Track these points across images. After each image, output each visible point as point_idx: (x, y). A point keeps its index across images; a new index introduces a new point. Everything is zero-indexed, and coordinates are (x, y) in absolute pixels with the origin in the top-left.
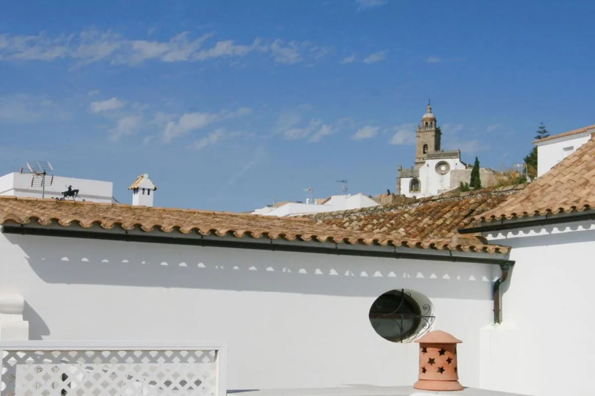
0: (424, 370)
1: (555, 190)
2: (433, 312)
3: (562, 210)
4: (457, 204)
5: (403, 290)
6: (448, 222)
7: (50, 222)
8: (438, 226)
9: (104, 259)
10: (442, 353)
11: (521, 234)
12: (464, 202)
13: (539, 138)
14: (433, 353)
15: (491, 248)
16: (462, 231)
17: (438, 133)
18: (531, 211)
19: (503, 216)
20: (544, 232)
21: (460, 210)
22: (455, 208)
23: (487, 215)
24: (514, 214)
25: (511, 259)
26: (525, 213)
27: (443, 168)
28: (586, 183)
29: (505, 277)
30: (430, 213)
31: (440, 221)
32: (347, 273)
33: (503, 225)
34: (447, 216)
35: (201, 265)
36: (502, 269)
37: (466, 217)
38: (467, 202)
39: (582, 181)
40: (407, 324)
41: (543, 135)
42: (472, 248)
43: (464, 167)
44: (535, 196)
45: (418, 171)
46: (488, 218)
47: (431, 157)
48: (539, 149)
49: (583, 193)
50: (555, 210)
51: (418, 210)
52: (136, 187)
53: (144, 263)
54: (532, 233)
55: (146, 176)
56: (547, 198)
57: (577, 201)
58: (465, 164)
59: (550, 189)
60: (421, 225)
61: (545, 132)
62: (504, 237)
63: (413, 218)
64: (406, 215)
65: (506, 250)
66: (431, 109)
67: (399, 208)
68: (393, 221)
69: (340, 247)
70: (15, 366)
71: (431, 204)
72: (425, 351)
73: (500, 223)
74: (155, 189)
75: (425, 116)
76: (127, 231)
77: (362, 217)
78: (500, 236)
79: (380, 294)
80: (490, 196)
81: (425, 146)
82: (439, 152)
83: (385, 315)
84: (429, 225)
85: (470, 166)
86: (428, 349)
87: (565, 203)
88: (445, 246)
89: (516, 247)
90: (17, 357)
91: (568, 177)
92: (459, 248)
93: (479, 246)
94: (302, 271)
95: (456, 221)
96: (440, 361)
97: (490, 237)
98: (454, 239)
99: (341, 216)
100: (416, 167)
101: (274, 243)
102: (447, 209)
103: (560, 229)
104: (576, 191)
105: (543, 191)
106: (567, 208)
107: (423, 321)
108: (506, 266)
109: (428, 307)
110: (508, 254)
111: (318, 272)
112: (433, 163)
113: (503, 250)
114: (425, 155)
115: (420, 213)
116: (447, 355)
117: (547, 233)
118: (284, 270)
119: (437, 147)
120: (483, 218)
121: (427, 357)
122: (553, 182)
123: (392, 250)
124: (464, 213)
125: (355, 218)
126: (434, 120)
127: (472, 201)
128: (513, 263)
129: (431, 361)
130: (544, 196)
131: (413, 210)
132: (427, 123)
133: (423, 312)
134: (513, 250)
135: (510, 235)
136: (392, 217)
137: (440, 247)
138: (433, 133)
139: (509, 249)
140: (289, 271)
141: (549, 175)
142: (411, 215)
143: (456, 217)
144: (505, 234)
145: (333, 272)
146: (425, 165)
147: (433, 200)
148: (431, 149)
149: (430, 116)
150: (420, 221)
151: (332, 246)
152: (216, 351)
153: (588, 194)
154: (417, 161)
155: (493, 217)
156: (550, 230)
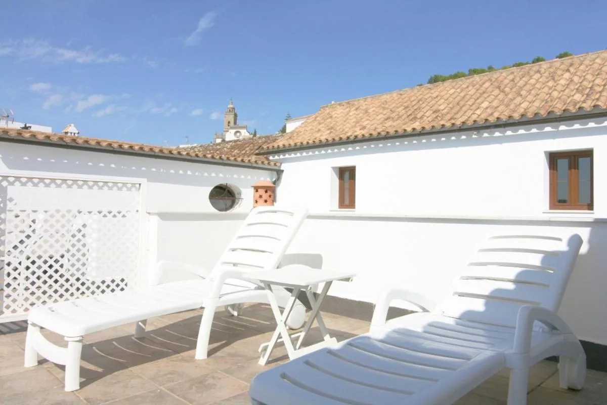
0: (256, 202)
1: (304, 134)
2: (242, 196)
3: (308, 143)
4: (252, 143)
5: (227, 184)
6: (248, 152)
7: (16, 134)
8: (242, 154)
9: (52, 159)
10: (266, 192)
11: (287, 156)
12: (256, 142)
13: (287, 119)
14: (261, 192)
15: (272, 163)
16: (257, 154)
17: (236, 116)
18: (292, 143)
19: (279, 146)
20: (298, 155)
21: (254, 146)
22: (251, 145)
23: (270, 146)
24: (284, 145)
25: (282, 169)
26: (290, 144)
27: (238, 134)
28: (319, 130)
29: (279, 178)
30: (238, 148)
31: (243, 152)
32: (197, 174)
33: (278, 151)
34: (248, 149)
35: (113, 166)
36: (278, 174)
37: (257, 149)
38: (258, 142)
39: (317, 129)
40: (229, 203)
41: (289, 118)
42: (263, 163)
43: (248, 134)
44: (294, 137)
45: (225, 135)
46: (271, 147)
47: (232, 128)
48: (287, 125)
49: (318, 135)
50: (305, 143)
51: (231, 146)
52: (66, 131)
53: (77, 163)
54: (293, 155)
55: (72, 125)
56: (300, 138)
57: (315, 139)
58: (249, 133)
59: (301, 133)
60: (233, 153)
61: (290, 117)
62: (278, 158)
63: (229, 150)
64: (225, 149)
65: (280, 164)
66: (232, 103)
67: (221, 145)
68: (218, 152)
69: (193, 159)
70: (6, 187)
71: (238, 143)
72: (257, 191)
73: (276, 150)
74: (78, 133)
75: (229, 106)
76: (67, 143)
77: (201, 150)
78: (276, 157)
79: (215, 186)
80: (269, 139)
81: (229, 122)
82: (236, 126)
83: (217, 197)
84: (238, 154)
85: (252, 134)
86: (259, 190)
87: (309, 140)
88: (249, 161)
89: (284, 163)
90: (8, 181)
91: (310, 127)
92: (256, 162)
93: (266, 162)
94: (172, 171)
95: (252, 151)
96: (265, 196)
97: (271, 158)
98: (253, 158)
99: (189, 149)
100: (224, 133)
101: (156, 154)
102: (247, 145)
103: (307, 153)
104: (314, 134)
105: (297, 134)
106: (311, 142)
107: (237, 201)
108: (279, 172)
109: (240, 194)
110: (280, 166)
111: (181, 172)
112: (233, 131)
113: (278, 164)
114: (229, 127)
115: (232, 148)
116: (269, 193)
117: (300, 155)
118: (162, 170)
119: (235, 123)
120: (268, 147)
121: (258, 194)
122: (302, 130)
123: (221, 161)
124: (256, 148)
125: (197, 150)
126: (234, 108)
127: (260, 141)
128: (283, 171)
129: (261, 197)
130: (299, 137)
131: (229, 146)
132: (230, 110)
133: (237, 196)
134: (283, 164)
135: (282, 157)
136: (218, 150)
137: (247, 161)
138: (233, 116)
139: (281, 164)
140: (165, 171)
141: (300, 127)
142: (227, 148)
143: (252, 150)
144: (279, 156)
145: (189, 173)
146: (229, 133)
147: (240, 141)
148: (232, 124)
149: (231, 106)
150: (232, 152)
151: (189, 158)
152: (140, 184)
153: (321, 136)
154: (225, 130)
155: (273, 147)
156: (301, 154)
